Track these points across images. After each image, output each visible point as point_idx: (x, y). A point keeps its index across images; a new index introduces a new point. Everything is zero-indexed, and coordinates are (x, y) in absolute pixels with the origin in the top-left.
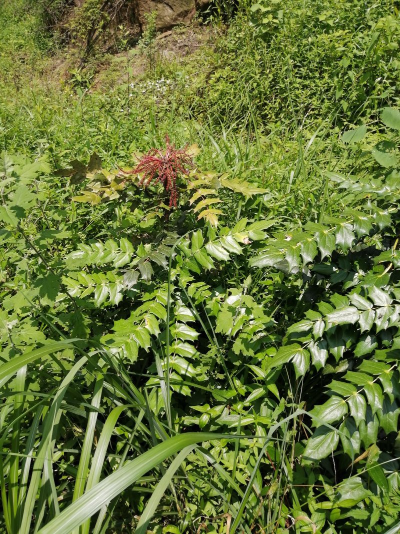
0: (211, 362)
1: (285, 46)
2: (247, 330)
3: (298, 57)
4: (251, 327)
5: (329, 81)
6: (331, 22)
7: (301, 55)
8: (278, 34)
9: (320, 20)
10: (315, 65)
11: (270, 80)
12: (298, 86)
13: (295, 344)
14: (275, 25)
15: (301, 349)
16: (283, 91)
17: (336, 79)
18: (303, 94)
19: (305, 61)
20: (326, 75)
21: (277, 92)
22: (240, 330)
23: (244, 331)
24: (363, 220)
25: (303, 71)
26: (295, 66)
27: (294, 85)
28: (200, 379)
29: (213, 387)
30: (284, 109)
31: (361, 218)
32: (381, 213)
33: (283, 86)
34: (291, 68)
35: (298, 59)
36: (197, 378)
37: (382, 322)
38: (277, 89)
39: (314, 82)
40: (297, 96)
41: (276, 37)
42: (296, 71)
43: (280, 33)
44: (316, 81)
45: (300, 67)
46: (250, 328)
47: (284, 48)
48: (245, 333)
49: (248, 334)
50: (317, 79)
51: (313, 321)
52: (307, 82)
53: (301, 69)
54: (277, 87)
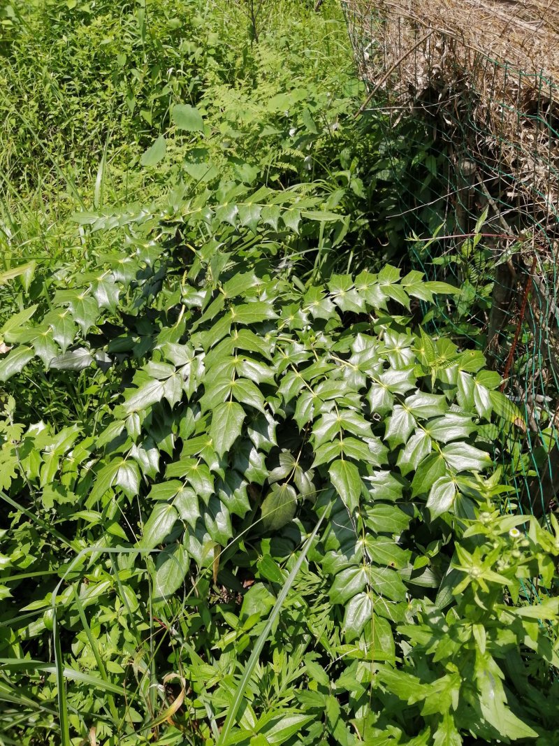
0: (29, 534)
1: (36, 55)
2: (68, 467)
3: (61, 67)
4: (72, 460)
5: (116, 89)
6: (86, 8)
7: (64, 63)
8: (18, 41)
9: (70, 8)
10: (88, 71)
11: (36, 108)
12: (77, 107)
13: (116, 458)
14: (9, 29)
15: (123, 462)
16: (59, 119)
17: (122, 84)
18: (89, 116)
19: (73, 70)
20: (108, 82)
21: (53, 124)
22: (59, 471)
23: (64, 470)
24: (125, 264)
25: (76, 84)
26: (62, 81)
27: (72, 107)
28: (23, 565)
29: (57, 565)
30: (72, 145)
31: (121, 261)
32: (146, 246)
33: (56, 113)
34: (56, 84)
35: (60, 70)
36: (20, 565)
37: (190, 384)
38: (51, 119)
39: (97, 96)
40: (81, 121)
41: (19, 46)
42: (65, 86)
43: (20, 38)
44: (99, 93)
45: (69, 80)
46: (71, 463)
47: (34, 59)
48: (68, 472)
49: (72, 472)
50: (100, 91)
51: (124, 419)
52: (87, 99)
53: (72, 82)
54: (51, 117)
